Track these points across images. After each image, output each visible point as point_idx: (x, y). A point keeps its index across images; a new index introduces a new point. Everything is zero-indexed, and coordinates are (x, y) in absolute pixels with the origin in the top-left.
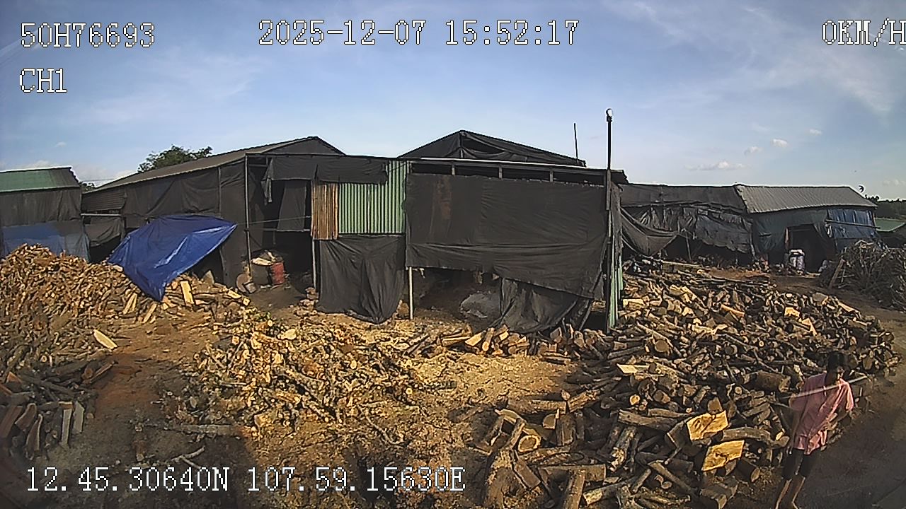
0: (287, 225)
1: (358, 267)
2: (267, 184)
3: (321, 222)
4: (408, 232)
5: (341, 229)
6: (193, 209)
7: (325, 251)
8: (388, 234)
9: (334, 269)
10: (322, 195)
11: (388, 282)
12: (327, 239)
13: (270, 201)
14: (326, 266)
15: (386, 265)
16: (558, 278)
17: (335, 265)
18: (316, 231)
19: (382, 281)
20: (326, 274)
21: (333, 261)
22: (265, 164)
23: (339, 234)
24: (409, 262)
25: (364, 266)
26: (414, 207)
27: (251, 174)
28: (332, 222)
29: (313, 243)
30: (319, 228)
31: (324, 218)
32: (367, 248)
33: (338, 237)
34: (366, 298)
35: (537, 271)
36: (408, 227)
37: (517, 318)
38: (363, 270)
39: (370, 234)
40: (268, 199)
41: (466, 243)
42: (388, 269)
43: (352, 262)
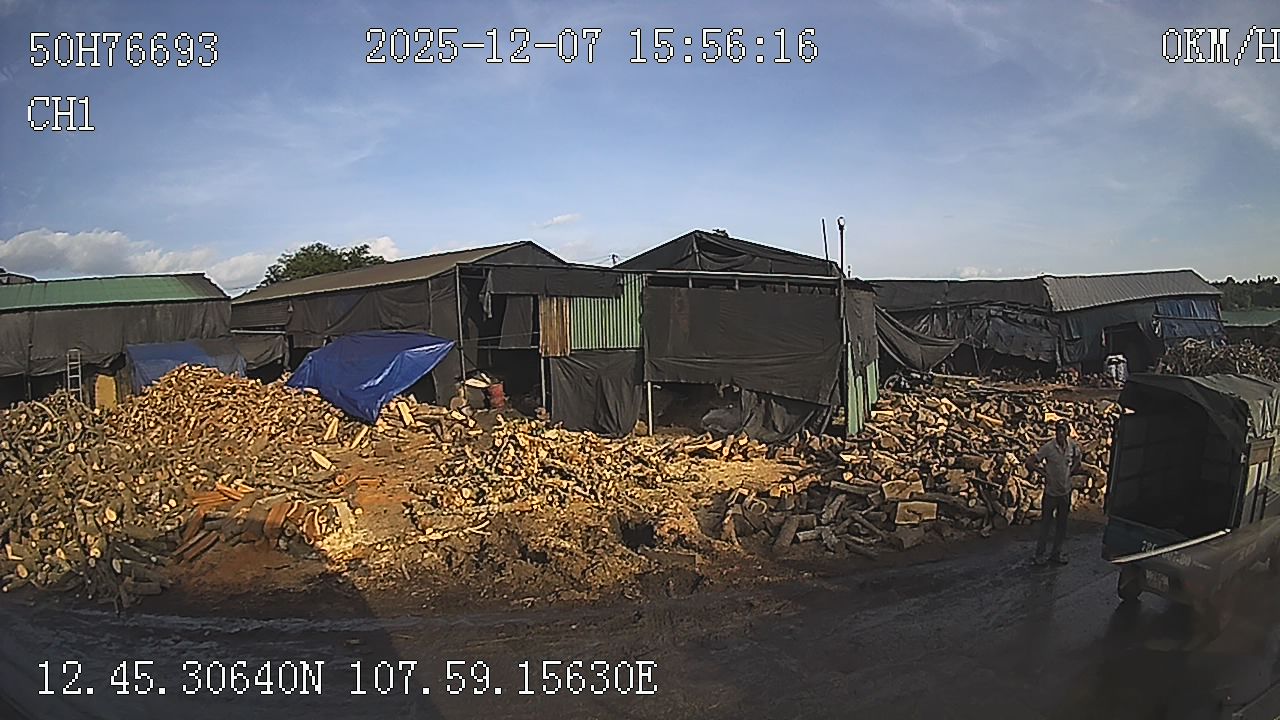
0: (509, 341)
1: (594, 384)
2: (487, 298)
3: (551, 338)
4: (646, 346)
5: (573, 345)
6: (397, 325)
7: (555, 368)
8: (625, 349)
9: (566, 386)
10: (551, 310)
11: (626, 398)
12: (559, 355)
13: (490, 316)
14: (558, 384)
15: (623, 380)
16: (795, 387)
17: (568, 384)
18: (546, 347)
19: (620, 397)
20: (558, 393)
21: (565, 379)
22: (482, 275)
23: (571, 350)
24: (648, 377)
25: (599, 384)
26: (652, 321)
27: (463, 286)
28: (563, 338)
29: (542, 360)
30: (548, 344)
31: (555, 333)
32: (603, 364)
33: (571, 354)
34: (602, 415)
35: (774, 380)
36: (646, 341)
37: (758, 429)
38: (599, 387)
39: (607, 349)
40: (487, 315)
41: (704, 355)
42: (626, 384)
43: (587, 380)
